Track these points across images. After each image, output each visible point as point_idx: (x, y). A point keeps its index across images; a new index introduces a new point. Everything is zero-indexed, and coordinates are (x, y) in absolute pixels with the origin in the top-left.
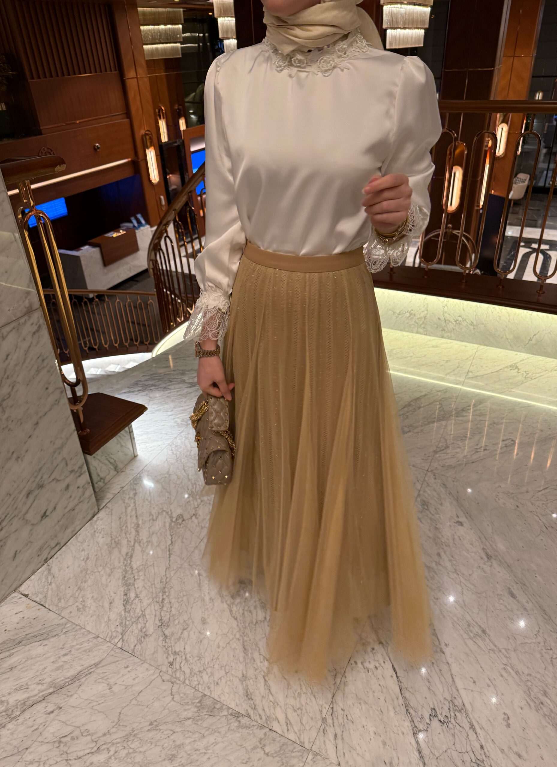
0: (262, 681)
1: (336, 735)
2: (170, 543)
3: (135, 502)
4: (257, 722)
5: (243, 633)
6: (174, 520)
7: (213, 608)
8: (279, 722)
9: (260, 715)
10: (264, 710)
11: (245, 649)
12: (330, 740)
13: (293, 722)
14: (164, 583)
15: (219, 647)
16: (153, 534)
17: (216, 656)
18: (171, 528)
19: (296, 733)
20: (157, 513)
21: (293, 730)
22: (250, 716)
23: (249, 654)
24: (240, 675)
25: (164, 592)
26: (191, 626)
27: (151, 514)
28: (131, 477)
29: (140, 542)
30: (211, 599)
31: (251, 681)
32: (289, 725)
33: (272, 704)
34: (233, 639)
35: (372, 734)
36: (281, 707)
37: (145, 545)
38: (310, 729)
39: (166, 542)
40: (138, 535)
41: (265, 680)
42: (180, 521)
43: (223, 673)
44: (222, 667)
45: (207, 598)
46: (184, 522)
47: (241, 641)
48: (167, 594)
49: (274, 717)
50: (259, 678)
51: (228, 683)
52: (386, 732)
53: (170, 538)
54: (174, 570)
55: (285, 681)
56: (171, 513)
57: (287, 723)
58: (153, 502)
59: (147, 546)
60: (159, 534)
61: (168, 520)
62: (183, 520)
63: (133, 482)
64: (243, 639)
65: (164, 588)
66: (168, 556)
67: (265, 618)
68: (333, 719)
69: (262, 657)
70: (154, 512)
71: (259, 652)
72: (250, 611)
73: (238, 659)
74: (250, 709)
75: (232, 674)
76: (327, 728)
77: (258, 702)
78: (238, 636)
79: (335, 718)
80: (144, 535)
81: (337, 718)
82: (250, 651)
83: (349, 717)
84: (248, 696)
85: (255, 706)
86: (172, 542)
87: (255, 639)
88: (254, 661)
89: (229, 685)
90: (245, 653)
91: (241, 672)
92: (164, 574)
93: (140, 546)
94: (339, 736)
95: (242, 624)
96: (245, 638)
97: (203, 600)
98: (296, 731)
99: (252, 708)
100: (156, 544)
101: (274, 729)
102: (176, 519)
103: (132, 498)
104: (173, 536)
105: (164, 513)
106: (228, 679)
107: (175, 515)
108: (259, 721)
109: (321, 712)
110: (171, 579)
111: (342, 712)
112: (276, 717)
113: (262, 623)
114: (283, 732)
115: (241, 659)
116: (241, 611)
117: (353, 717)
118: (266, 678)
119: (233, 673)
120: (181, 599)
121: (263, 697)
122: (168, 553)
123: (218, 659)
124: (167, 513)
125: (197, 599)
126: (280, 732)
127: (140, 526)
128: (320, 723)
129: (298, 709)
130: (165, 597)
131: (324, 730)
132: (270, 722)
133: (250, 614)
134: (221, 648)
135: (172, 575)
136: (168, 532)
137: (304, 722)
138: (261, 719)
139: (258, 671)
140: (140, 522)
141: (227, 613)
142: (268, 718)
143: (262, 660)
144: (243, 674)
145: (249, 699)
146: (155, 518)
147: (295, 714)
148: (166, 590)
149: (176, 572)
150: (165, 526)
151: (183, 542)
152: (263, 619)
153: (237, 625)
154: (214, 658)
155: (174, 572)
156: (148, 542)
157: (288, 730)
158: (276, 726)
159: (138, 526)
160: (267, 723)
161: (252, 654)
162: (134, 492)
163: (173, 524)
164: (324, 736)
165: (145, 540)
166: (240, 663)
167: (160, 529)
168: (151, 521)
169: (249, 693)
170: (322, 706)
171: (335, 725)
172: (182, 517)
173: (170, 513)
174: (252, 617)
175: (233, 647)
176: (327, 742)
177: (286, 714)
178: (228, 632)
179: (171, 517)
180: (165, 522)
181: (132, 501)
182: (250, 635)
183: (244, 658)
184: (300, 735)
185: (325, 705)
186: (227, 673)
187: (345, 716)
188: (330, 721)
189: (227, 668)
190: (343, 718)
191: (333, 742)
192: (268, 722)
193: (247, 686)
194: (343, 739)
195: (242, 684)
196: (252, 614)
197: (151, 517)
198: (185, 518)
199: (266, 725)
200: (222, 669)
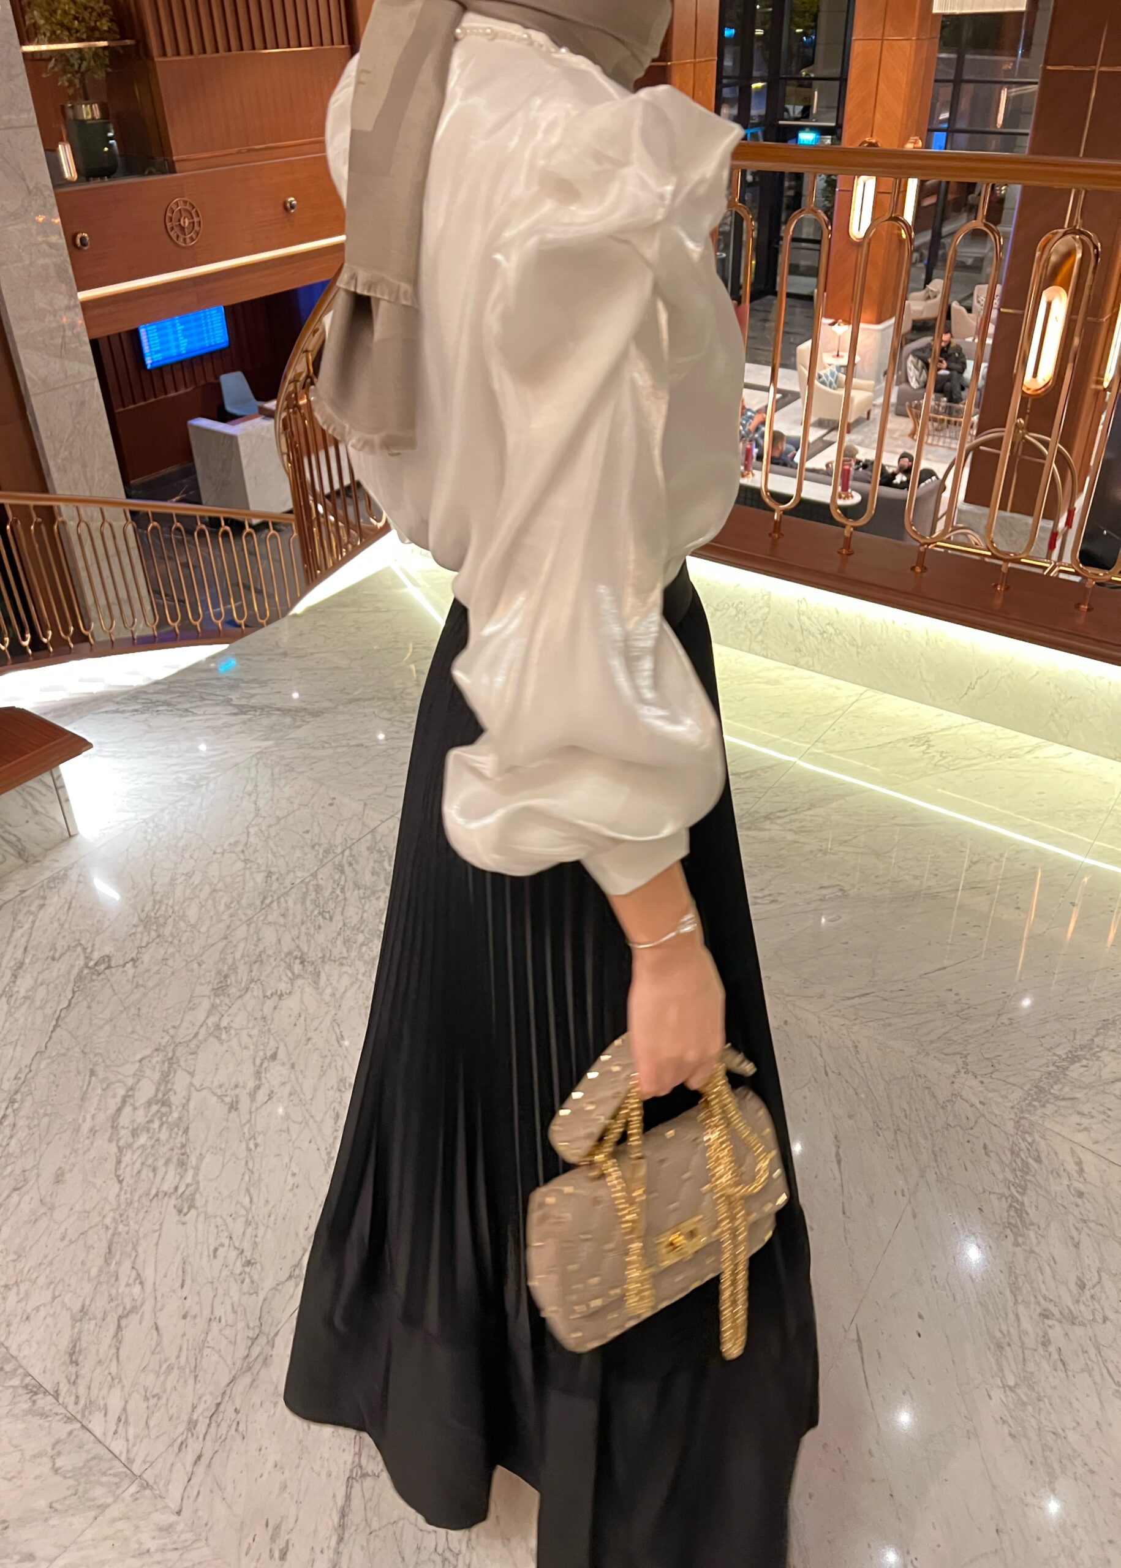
0: (113, 1328)
1: (199, 1457)
2: (66, 1004)
3: (33, 922)
4: (66, 1408)
5: (121, 1215)
6: (91, 964)
7: (89, 1150)
8: (105, 1415)
9: (77, 1397)
10: (89, 1388)
11: (110, 1251)
12: (184, 1465)
13: (131, 1420)
14: (20, 1082)
15: (63, 1239)
16: (42, 984)
17: (50, 1258)
18: (80, 977)
19: (127, 1440)
20: (66, 947)
21: (124, 1435)
22: (58, 1395)
23: (113, 1265)
24: (77, 1307)
25: (12, 1101)
26: (31, 1183)
27: (53, 947)
28: (48, 874)
29: (11, 996)
30: (93, 1131)
31: (93, 1322)
32: (121, 1424)
33: (109, 1378)
34: (96, 1225)
35: (270, 1465)
36: (123, 1387)
37: (18, 1002)
38: (157, 1437)
39: (58, 1004)
40: (14, 982)
41: (119, 1327)
42: (102, 967)
43: (47, 1295)
44: (51, 1283)
45: (86, 1127)
46: (107, 971)
47: (111, 1232)
48: (16, 1105)
49: (102, 1403)
50: (109, 1319)
51: (49, 1320)
52: (297, 1467)
53: (70, 996)
54: (49, 1057)
55: (155, 1333)
56: (92, 951)
57: (119, 1420)
58: (66, 926)
59: (21, 1005)
60: (52, 985)
61: (81, 962)
62: (109, 967)
63: (49, 882)
64: (116, 1228)
65: (16, 1092)
66: (51, 1029)
67: (176, 1188)
68: (209, 1425)
69: (134, 1273)
70: (61, 944)
71: (134, 1262)
72: (154, 1170)
73: (88, 1272)
74: (65, 1381)
75: (63, 1302)
76: (190, 1441)
77: (85, 1371)
78: (108, 1221)
79: (213, 1425)
80: (24, 984)
81: (218, 1426)
82: (118, 1257)
83: (242, 1427)
84: (73, 1355)
85: (77, 1377)
86: (69, 1005)
87: (137, 1232)
88: (117, 1280)
89: (47, 1326)
90: (106, 1261)
91: (81, 1299)
92: (28, 1062)
93: (8, 1003)
94: (204, 1461)
95: (128, 1195)
96: (121, 1228)
97: (77, 1130)
98: (131, 1438)
99: (69, 1381)
100: (38, 1003)
101: (90, 1426)
102: (96, 964)
103: (32, 913)
104: (77, 994)
105: (79, 949)
106: (52, 1312)
107: (96, 956)
108: (71, 1407)
109: (194, 1408)
110: (36, 1074)
111: (233, 1415)
112: (105, 1405)
113: (166, 1199)
114: (104, 1434)
115: (94, 1271)
116: (137, 1166)
117: (250, 1426)
118: (123, 1323)
119: (66, 1300)
120: (36, 1122)
121: (100, 1362)
122: (54, 1022)
123: (51, 1263)
124: (85, 949)
125: (66, 1126)
126: (98, 1433)
127: (24, 967)
128: (182, 1428)
129: (154, 1397)
130: (10, 1111)
131: (182, 1443)
132: (90, 1413)
133: (151, 1175)
134: (66, 1242)
135: (42, 1066)
136: (71, 985)
137: (152, 1423)
138: (76, 1403)
139: (113, 1304)
140: (27, 961)
141: (110, 1165)
142: (90, 1405)
143: (131, 1281)
144: (83, 1306)
145: (72, 1362)
146: (57, 955)
147: (145, 1405)
148: (18, 1097)
149: (53, 1062)
150: (69, 973)
151: (89, 1007)
152: (172, 1190)
153: (118, 1195)
154: (45, 1261)
155: (49, 1061)
156: (26, 998)
157: (115, 1432)
158: (97, 1424)
159: (21, 965)
160: (83, 1416)
161: (118, 1264)
162: (42, 902)
163: (86, 971)
164: (177, 1455)
165: (22, 993)
166: (89, 1280)
167: (58, 978)
168: (49, 960)
169: (77, 1349)
170: (200, 1398)
171: (208, 1437)
172: (109, 960)
173: (89, 951)
174: (152, 1183)
175: (89, 1243)
176: (178, 1465)
177: (126, 1402)
178: (94, 1208)
179: (88, 958)
180: (72, 966)
181: (31, 918)
182: (132, 1223)
183: (100, 1271)
184: (134, 1445)
185: (208, 1398)
186: (54, 1298)
187: (235, 1424)
188: (201, 1428)
189: (60, 1287)
190: (230, 1426)
191: (189, 1469)
192: (87, 1413)
193: (80, 1332)
194: (209, 1465)
195: (73, 1327)
196: (155, 1175)
197: (51, 954)
198: (113, 964)
199: (79, 1417)
200: (48, 1288)
